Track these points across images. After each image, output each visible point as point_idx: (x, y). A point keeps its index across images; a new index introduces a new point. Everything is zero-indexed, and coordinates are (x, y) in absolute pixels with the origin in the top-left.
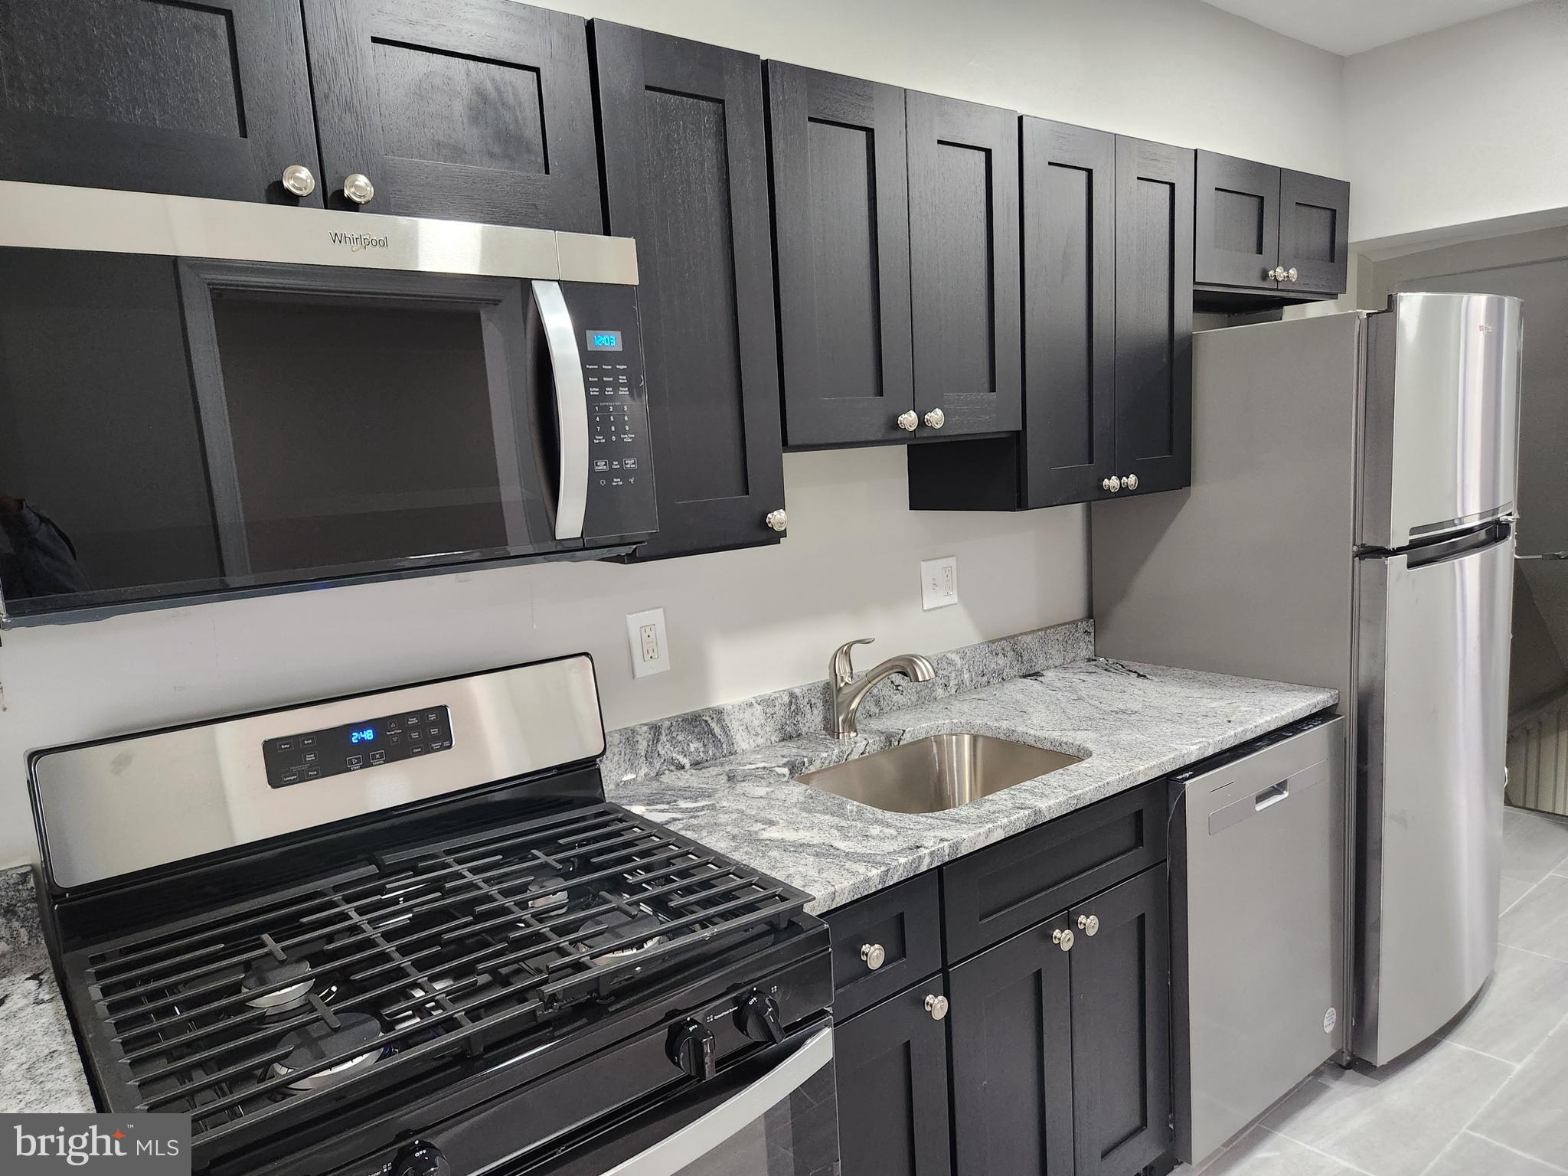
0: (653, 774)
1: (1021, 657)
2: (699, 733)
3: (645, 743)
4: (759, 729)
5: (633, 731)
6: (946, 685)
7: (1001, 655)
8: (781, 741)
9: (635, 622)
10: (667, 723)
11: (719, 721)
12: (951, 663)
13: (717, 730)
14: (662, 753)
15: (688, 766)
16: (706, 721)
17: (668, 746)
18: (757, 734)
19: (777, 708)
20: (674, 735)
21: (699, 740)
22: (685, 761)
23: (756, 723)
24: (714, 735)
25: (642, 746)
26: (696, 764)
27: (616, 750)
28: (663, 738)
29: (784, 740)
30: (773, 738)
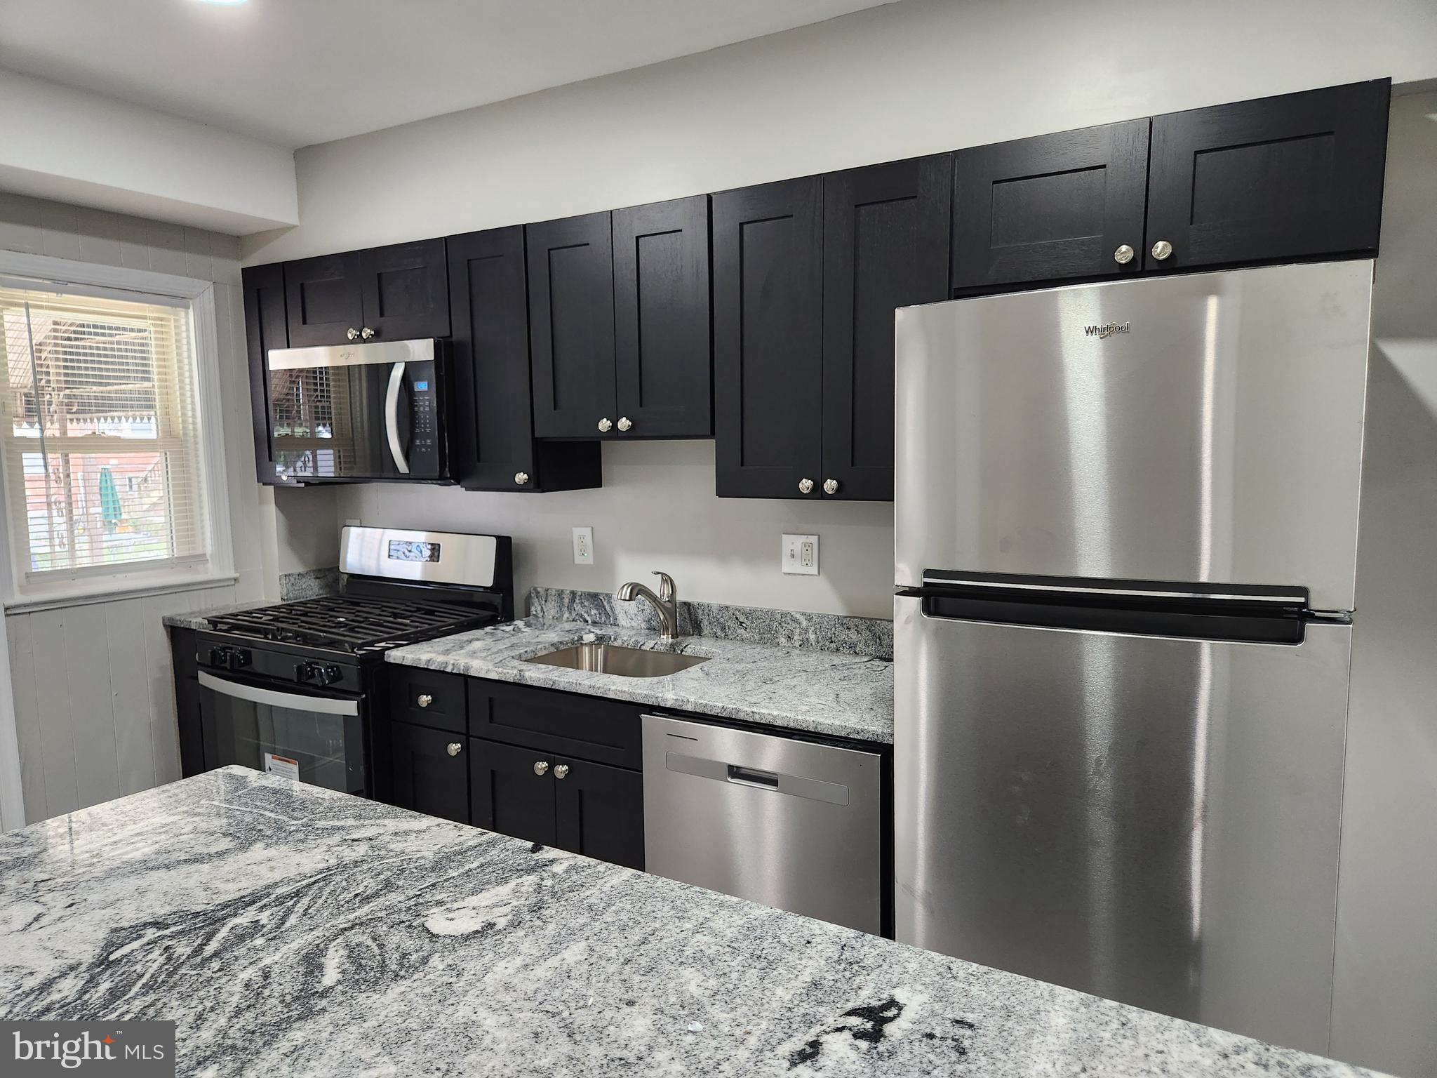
0: (571, 619)
1: (880, 640)
2: (597, 605)
3: (567, 600)
4: (633, 616)
5: (562, 591)
6: (789, 637)
7: (853, 630)
8: (647, 629)
9: (577, 532)
10: (579, 593)
11: (609, 602)
12: (795, 620)
13: (607, 607)
14: (576, 609)
15: (590, 622)
16: (601, 600)
17: (579, 606)
18: (632, 619)
19: (646, 607)
20: (583, 601)
21: (597, 609)
22: (588, 619)
23: (632, 612)
24: (605, 609)
25: (566, 601)
26: (594, 623)
27: (553, 598)
28: (577, 601)
29: (649, 629)
30: (643, 625)
